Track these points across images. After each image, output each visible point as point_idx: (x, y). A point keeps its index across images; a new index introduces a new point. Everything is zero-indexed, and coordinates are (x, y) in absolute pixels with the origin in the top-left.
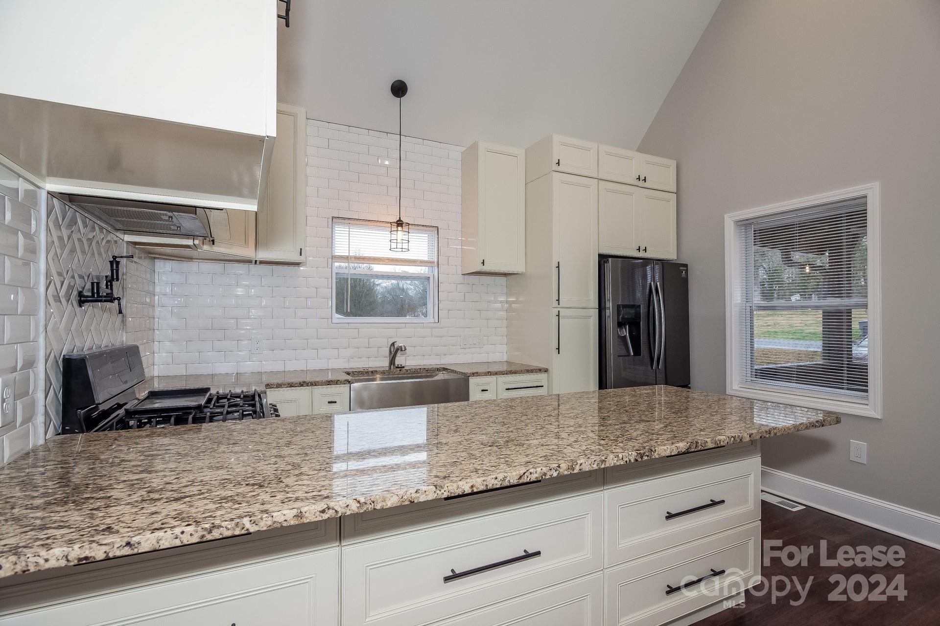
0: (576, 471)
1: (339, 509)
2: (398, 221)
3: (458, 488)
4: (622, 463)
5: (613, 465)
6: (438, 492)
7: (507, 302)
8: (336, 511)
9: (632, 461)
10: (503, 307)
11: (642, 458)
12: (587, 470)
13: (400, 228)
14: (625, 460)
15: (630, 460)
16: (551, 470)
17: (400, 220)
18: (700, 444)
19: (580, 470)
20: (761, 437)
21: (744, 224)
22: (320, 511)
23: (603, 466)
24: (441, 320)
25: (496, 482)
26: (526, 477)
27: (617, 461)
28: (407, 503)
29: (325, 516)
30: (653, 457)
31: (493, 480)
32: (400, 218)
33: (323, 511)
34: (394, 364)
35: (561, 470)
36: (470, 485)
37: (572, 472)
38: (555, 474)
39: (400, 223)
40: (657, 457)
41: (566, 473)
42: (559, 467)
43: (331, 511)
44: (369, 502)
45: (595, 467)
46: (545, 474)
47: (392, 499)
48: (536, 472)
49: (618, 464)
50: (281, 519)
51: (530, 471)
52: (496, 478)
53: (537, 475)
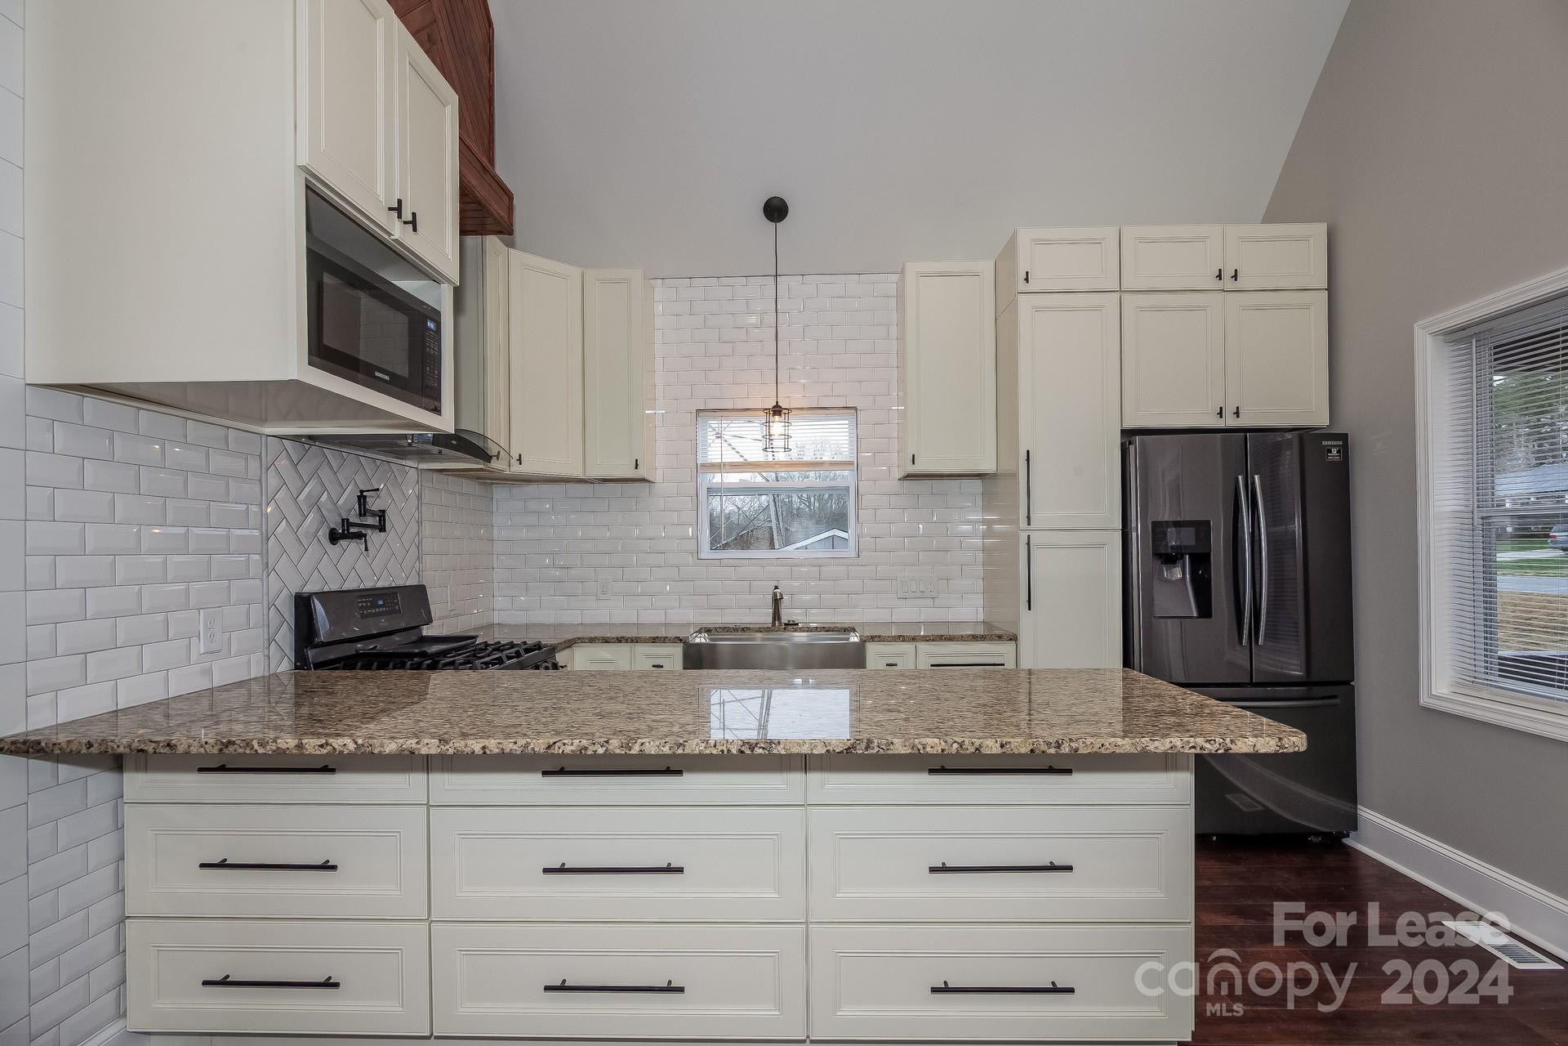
0: (633, 752)
1: (336, 747)
2: (774, 407)
3: (466, 746)
4: (714, 752)
5: (697, 752)
6: (442, 747)
7: (984, 522)
8: (334, 748)
9: (734, 751)
10: (975, 529)
11: (752, 749)
12: (653, 752)
13: (777, 417)
14: (720, 748)
15: (729, 751)
16: (594, 744)
17: (777, 406)
18: (876, 744)
19: (641, 751)
20: (1032, 751)
21: (1459, 336)
22: (319, 746)
23: (680, 751)
24: (863, 554)
25: (515, 747)
26: (556, 747)
27: (705, 747)
28: (406, 752)
29: (324, 751)
30: (775, 751)
31: (511, 745)
32: (777, 402)
33: (321, 746)
34: (779, 619)
35: (610, 747)
36: (481, 745)
37: (628, 752)
38: (601, 751)
39: (777, 410)
40: (783, 752)
41: (618, 751)
42: (607, 742)
43: (329, 747)
44: (366, 745)
45: (666, 750)
46: (586, 749)
47: (390, 746)
48: (572, 744)
49: (708, 752)
50: (284, 746)
51: (564, 741)
52: (516, 743)
53: (573, 748)
